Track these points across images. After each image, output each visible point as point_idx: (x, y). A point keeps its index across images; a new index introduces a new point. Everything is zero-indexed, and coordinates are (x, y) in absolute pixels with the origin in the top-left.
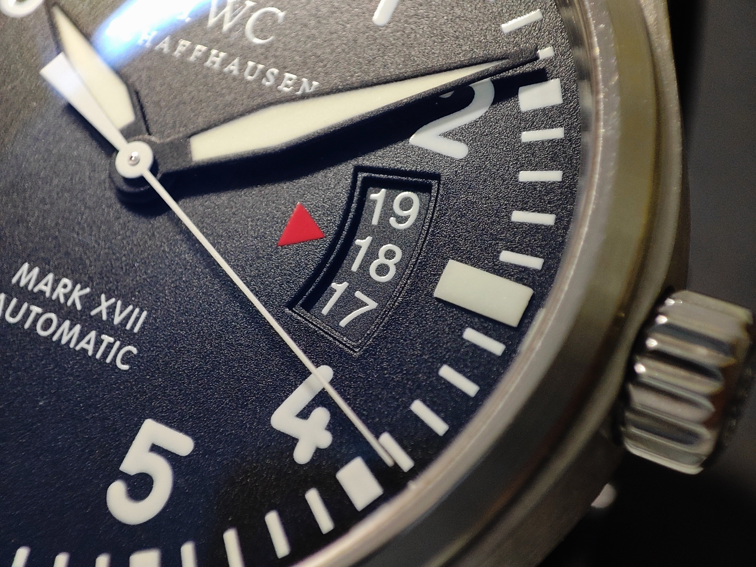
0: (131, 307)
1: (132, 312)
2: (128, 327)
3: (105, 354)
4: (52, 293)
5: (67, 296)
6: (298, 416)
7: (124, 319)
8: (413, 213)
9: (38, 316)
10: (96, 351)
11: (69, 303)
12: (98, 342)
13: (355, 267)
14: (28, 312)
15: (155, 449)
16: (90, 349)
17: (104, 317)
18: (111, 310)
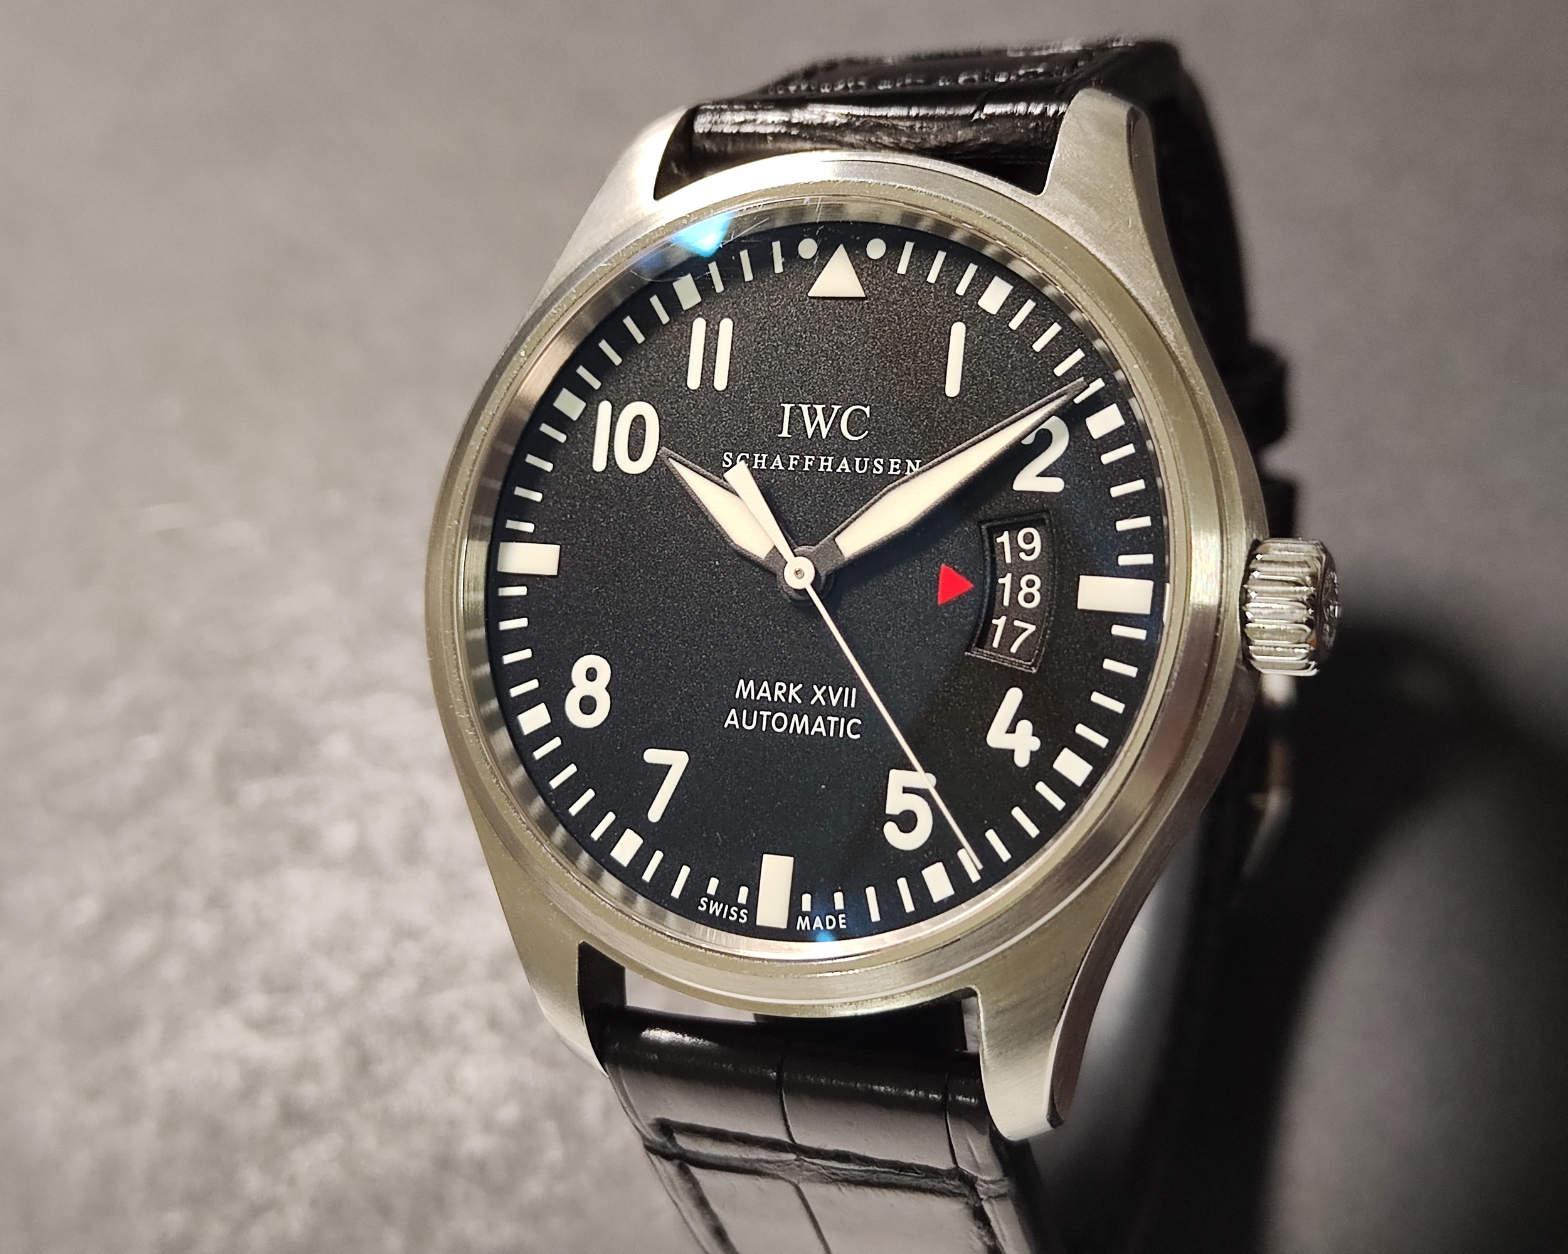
0: (841, 689)
1: (843, 692)
2: (846, 705)
3: (837, 731)
4: (773, 697)
5: (786, 695)
6: (1007, 732)
7: (839, 699)
8: (1037, 543)
9: (769, 718)
10: (828, 732)
11: (790, 700)
12: (827, 725)
13: (1006, 602)
14: (760, 717)
15: (906, 790)
16: (822, 729)
17: (823, 703)
18: (826, 694)
